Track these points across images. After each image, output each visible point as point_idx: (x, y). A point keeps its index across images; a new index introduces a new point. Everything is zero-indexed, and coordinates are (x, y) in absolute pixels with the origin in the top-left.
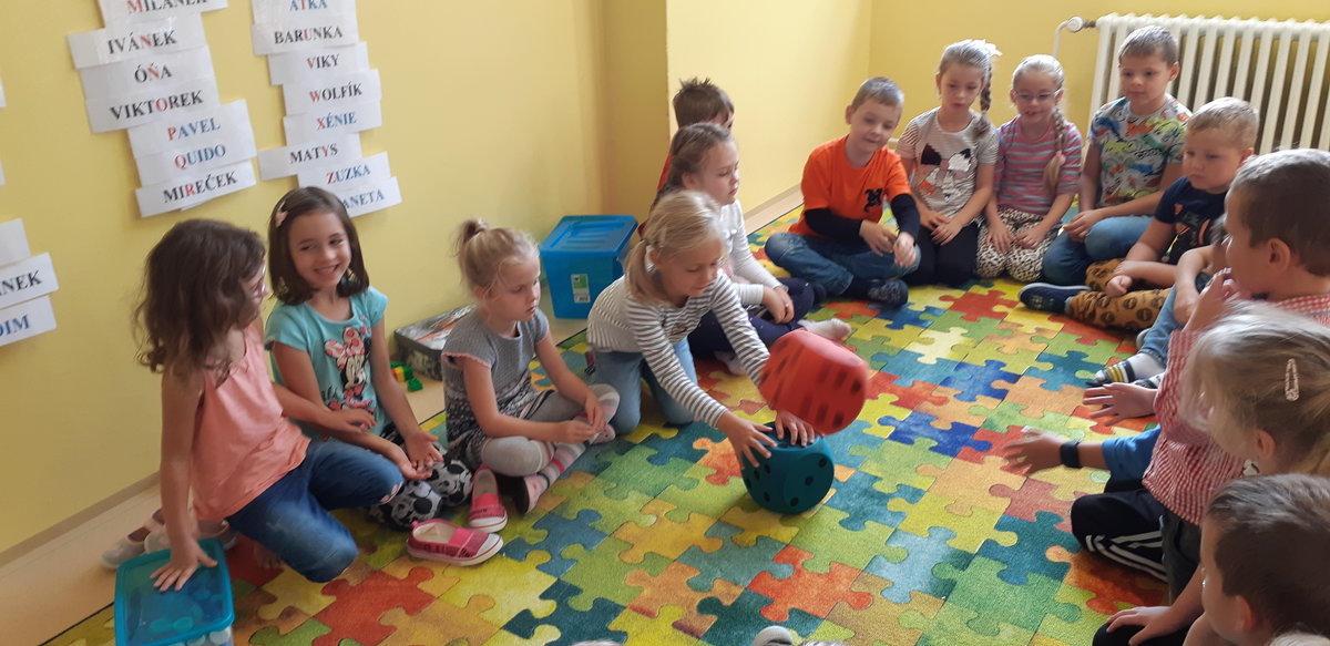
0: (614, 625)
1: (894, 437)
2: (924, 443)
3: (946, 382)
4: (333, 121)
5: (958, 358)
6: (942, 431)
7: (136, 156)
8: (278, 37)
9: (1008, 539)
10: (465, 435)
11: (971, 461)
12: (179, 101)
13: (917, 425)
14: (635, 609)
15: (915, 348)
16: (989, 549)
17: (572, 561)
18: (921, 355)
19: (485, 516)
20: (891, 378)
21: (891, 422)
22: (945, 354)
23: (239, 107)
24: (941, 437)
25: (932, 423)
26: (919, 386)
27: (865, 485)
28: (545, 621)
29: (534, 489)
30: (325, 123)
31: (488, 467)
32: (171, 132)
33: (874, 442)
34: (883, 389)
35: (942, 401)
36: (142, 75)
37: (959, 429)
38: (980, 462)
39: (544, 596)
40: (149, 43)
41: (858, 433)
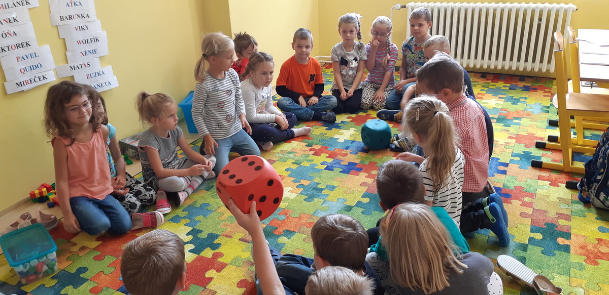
0: (216, 241)
1: (326, 169)
2: (337, 170)
3: (347, 148)
4: (88, 53)
5: (352, 139)
6: (344, 165)
7: (3, 69)
8: (61, 18)
9: (366, 200)
10: (151, 178)
11: (354, 175)
12: (21, 46)
13: (335, 164)
14: (224, 236)
15: (336, 136)
16: (359, 204)
17: (199, 221)
18: (338, 139)
19: (162, 208)
20: (326, 148)
21: (325, 163)
22: (347, 138)
23: (47, 48)
24: (344, 168)
25: (341, 163)
26: (337, 150)
27: (314, 186)
28: (188, 243)
29: (182, 196)
30: (84, 54)
31: (162, 190)
32: (18, 58)
33: (319, 171)
34: (323, 152)
35: (345, 155)
37: (350, 163)
38: (358, 175)
39: (187, 234)
40: (7, 22)
41: (313, 168)
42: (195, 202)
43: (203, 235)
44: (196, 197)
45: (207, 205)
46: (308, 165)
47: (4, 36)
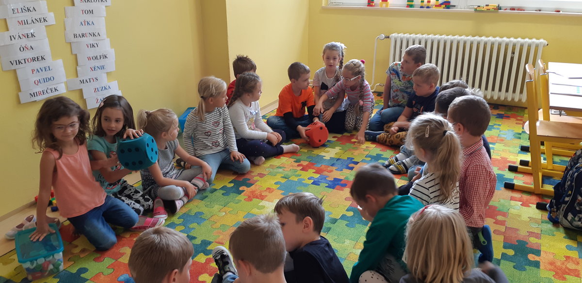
0: (209, 248)
1: (313, 183)
2: (323, 185)
3: (333, 165)
4: (96, 68)
5: (337, 157)
6: (330, 181)
7: (19, 80)
8: (75, 36)
9: (351, 214)
10: (150, 187)
11: (339, 190)
12: (36, 59)
13: (321, 179)
14: (217, 243)
15: (322, 154)
16: (343, 217)
17: (193, 228)
18: (325, 156)
19: (159, 215)
20: (313, 164)
21: (312, 178)
22: (333, 155)
23: (60, 62)
24: (330, 183)
25: (327, 179)
26: (323, 166)
29: (179, 204)
30: (93, 69)
31: (160, 198)
32: (33, 71)
33: (306, 185)
34: (310, 168)
35: (331, 171)
36: (23, 49)
37: (336, 180)
38: (342, 190)
40: (25, 37)
41: (300, 182)
42: (190, 211)
43: (198, 242)
44: (191, 205)
45: (201, 213)
46: (296, 179)
47: (22, 49)
